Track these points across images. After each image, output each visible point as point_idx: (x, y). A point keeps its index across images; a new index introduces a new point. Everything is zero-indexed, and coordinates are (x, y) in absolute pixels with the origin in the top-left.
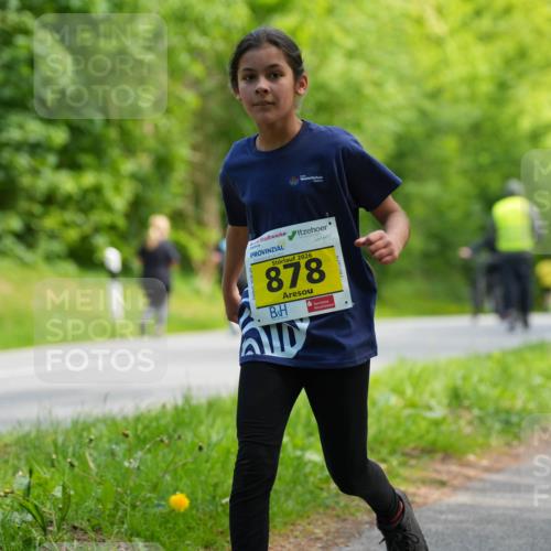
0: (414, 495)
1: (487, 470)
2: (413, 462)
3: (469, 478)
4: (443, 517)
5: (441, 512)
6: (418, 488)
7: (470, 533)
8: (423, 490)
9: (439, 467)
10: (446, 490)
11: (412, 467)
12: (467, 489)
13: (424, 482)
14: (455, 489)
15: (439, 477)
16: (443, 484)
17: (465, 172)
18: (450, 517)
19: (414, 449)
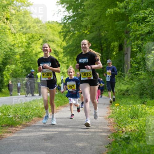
0: (3, 135)
1: (21, 128)
2: (4, 128)
3: (17, 130)
4: (10, 140)
5: (9, 139)
6: (5, 134)
7: (15, 143)
8: (6, 134)
9: (10, 128)
10: (11, 134)
11: (4, 129)
12: (16, 133)
13: (6, 132)
14: (13, 133)
15: (10, 131)
16: (10, 132)
17: (21, 63)
18: (11, 140)
19: (4, 125)
